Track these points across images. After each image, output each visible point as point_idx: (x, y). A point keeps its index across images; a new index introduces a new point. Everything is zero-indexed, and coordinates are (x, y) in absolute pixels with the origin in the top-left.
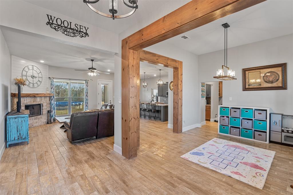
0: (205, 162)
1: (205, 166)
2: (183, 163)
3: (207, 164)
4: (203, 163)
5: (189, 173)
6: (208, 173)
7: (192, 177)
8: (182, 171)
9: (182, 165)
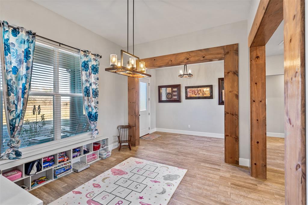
0: (162, 168)
1: (162, 165)
2: (181, 164)
3: (160, 166)
4: (164, 167)
5: (172, 158)
6: (160, 161)
7: (170, 157)
8: (178, 159)
9: (180, 162)
